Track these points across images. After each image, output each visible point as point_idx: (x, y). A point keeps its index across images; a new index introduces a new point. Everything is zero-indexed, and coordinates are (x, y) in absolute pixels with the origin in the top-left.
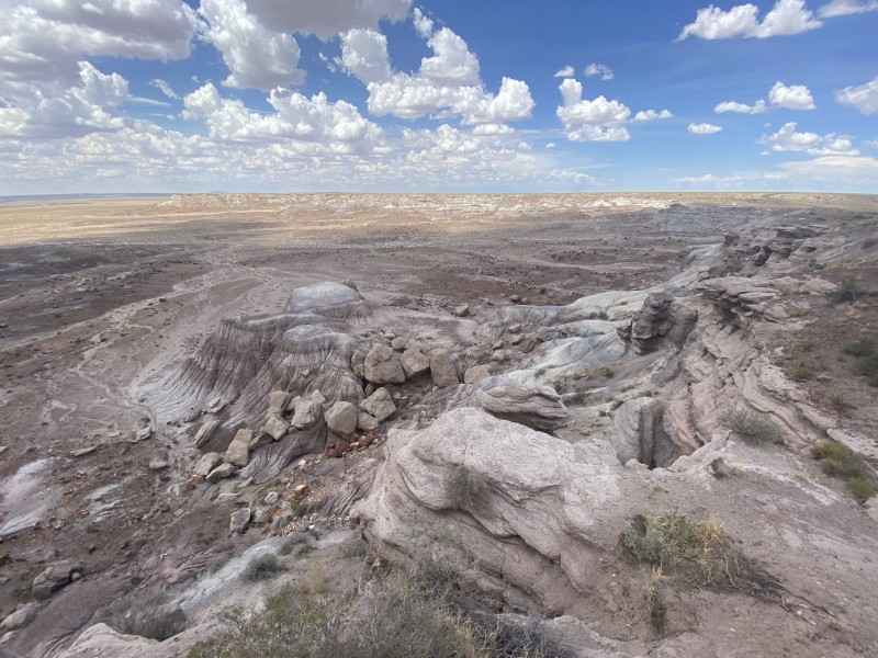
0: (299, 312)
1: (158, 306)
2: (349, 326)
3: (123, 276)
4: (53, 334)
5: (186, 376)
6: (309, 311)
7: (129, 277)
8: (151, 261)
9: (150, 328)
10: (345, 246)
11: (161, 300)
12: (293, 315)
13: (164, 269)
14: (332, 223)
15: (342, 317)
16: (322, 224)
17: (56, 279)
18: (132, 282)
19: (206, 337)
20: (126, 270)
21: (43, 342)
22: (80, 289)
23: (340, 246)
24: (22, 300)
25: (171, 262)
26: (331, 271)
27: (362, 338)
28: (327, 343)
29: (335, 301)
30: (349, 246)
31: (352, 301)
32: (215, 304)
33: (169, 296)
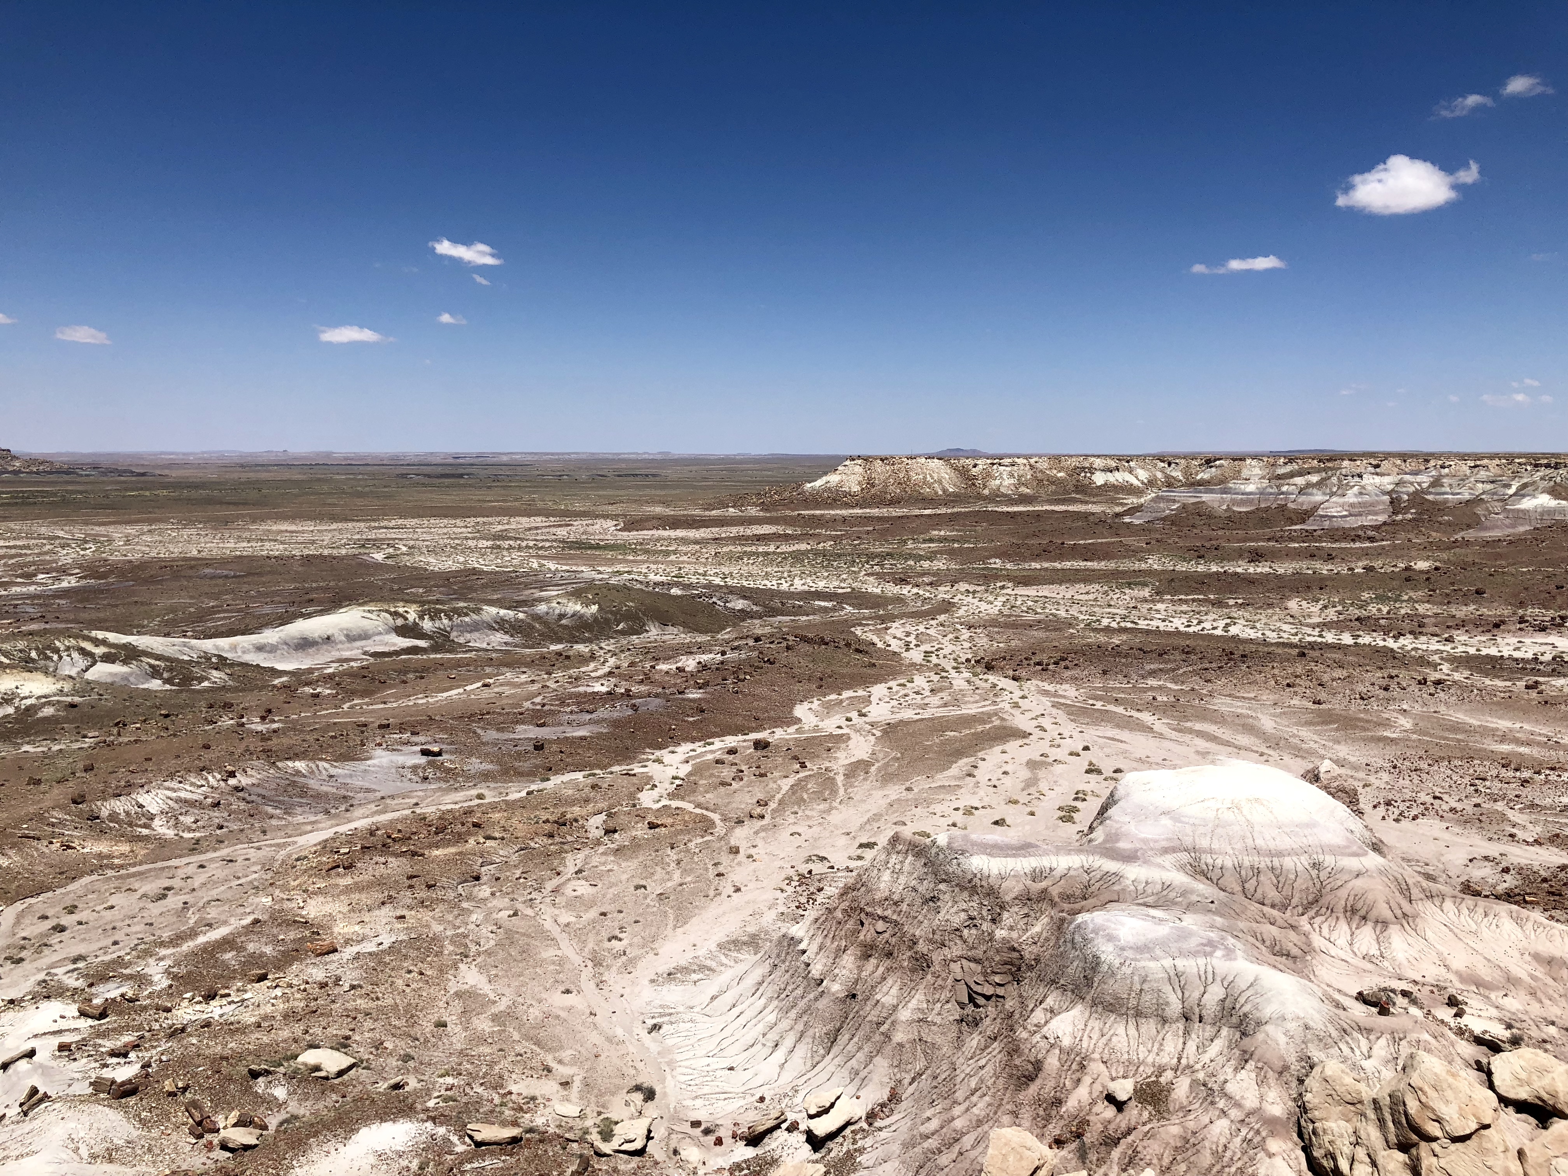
0: (1130, 857)
1: (748, 760)
2: (1308, 949)
3: (690, 663)
4: (516, 792)
5: (770, 990)
6: (1168, 860)
7: (703, 667)
8: (759, 632)
9: (715, 817)
10: (1330, 637)
11: (760, 745)
12: (1111, 866)
13: (783, 657)
14: (1297, 555)
15: (1284, 908)
16: (1256, 556)
17: (559, 654)
18: (706, 684)
19: (843, 880)
20: (702, 648)
21: (494, 807)
22: (598, 688)
23: (1312, 636)
24: (486, 694)
25: (805, 639)
26: (1267, 723)
27: (1359, 1011)
28: (1216, 993)
29: (1268, 839)
30: (1347, 639)
31: (1335, 851)
32: (887, 778)
33: (778, 735)
